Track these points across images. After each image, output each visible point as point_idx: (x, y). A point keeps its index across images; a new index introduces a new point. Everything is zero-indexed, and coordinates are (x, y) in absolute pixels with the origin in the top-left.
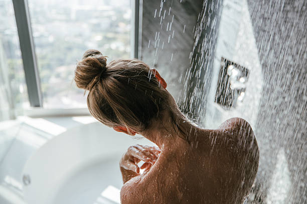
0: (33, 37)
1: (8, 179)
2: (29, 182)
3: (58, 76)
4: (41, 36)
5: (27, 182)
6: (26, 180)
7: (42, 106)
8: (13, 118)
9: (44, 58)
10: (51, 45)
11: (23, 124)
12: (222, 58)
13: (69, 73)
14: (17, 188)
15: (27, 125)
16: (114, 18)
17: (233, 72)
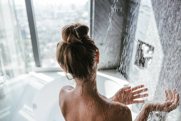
0: (36, 28)
1: (25, 106)
2: (36, 107)
3: (48, 48)
4: (40, 27)
5: (35, 108)
6: (35, 106)
7: (41, 66)
8: (27, 73)
9: (41, 38)
10: (45, 31)
11: (32, 76)
12: (139, 40)
13: (54, 46)
14: (30, 111)
15: (34, 77)
16: (77, 17)
17: (145, 48)
